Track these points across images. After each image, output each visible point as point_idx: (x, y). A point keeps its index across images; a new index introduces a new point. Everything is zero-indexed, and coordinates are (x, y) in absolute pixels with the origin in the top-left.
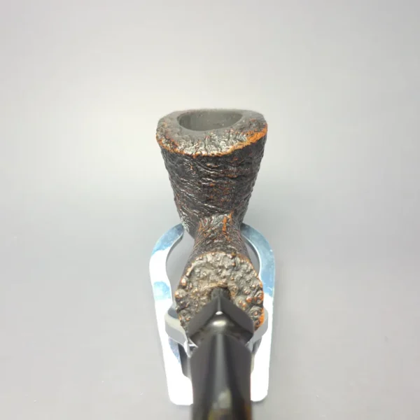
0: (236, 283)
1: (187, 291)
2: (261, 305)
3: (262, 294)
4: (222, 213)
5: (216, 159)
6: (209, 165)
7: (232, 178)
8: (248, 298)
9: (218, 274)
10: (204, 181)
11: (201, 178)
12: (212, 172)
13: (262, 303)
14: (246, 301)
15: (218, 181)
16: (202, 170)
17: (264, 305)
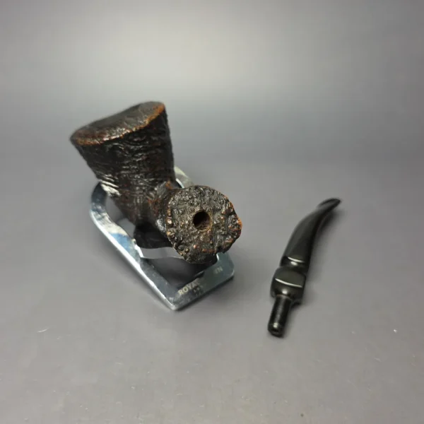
0: (208, 205)
1: (176, 227)
2: (234, 213)
3: (231, 204)
4: (161, 182)
5: (140, 132)
6: (135, 140)
7: (158, 147)
8: (223, 211)
9: (192, 205)
10: (137, 158)
11: (133, 156)
12: (141, 147)
13: (234, 211)
14: (222, 214)
15: (148, 153)
16: (132, 147)
17: (236, 212)
